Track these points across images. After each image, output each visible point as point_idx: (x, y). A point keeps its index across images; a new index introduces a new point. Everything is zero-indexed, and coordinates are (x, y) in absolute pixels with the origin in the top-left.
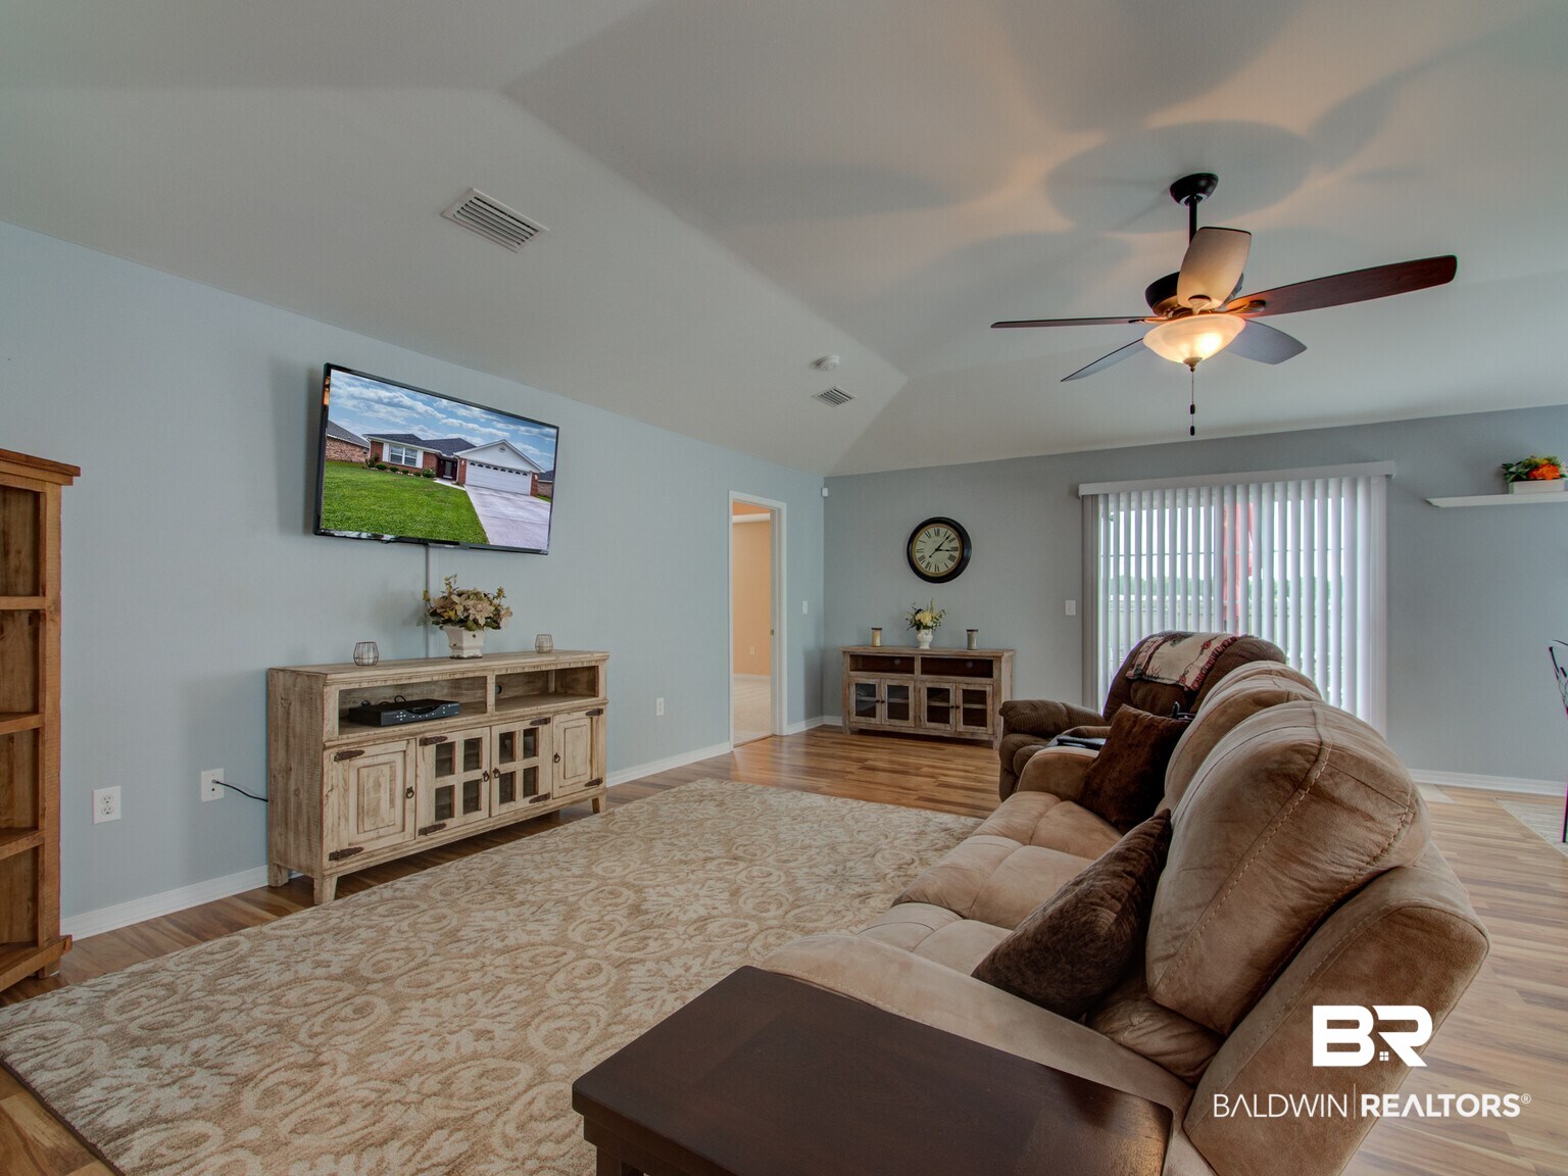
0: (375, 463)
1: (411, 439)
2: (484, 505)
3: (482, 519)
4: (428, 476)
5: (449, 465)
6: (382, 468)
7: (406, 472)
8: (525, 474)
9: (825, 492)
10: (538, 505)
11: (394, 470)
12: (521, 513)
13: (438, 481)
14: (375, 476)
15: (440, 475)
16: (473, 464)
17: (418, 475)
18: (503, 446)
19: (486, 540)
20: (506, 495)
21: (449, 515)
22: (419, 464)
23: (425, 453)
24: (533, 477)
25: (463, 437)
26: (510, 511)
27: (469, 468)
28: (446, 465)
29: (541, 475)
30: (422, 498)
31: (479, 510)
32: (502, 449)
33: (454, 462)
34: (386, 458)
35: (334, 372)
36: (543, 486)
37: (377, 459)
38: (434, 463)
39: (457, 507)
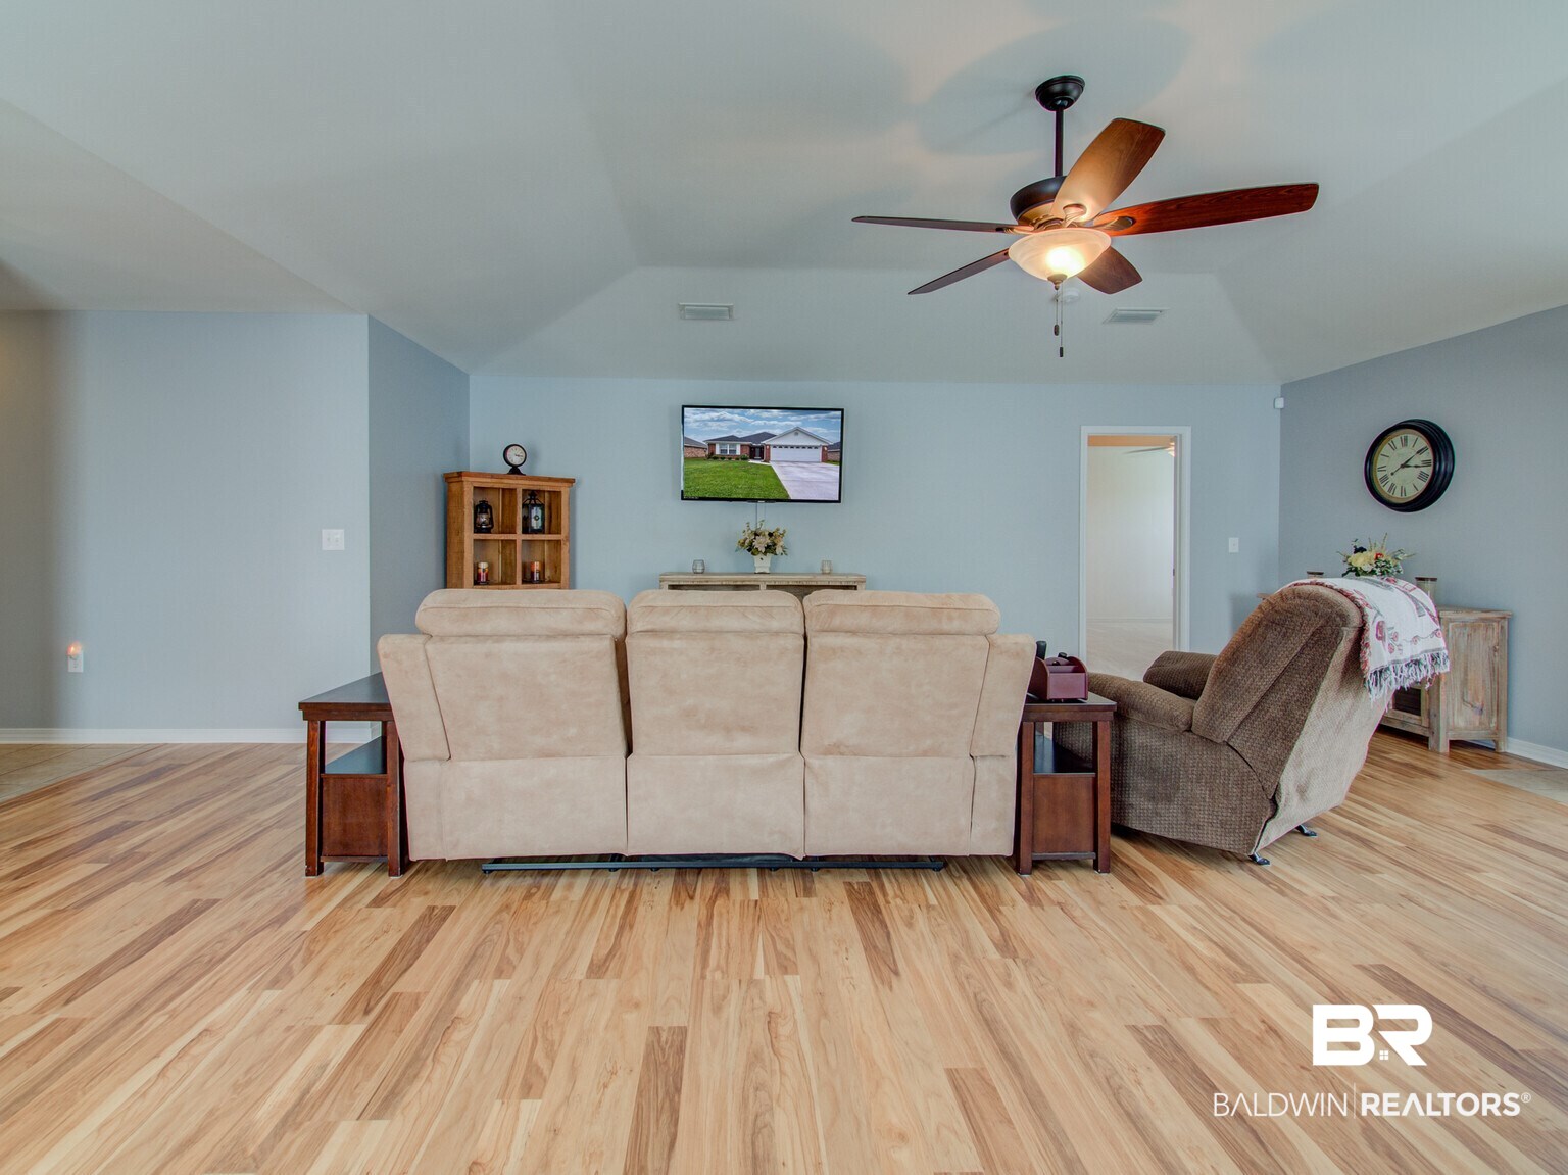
0: (712, 457)
1: (732, 438)
2: (785, 473)
3: (784, 483)
4: (745, 459)
5: (758, 451)
6: (715, 458)
7: (730, 459)
8: (816, 448)
9: (1280, 403)
10: (829, 469)
11: (723, 459)
12: (814, 475)
13: (751, 461)
14: (712, 464)
15: (752, 458)
16: (775, 447)
17: (738, 459)
18: (797, 431)
19: (788, 496)
20: (801, 465)
21: (760, 482)
22: (738, 453)
23: (742, 446)
24: (823, 450)
25: (767, 431)
26: (806, 475)
27: (772, 450)
28: (756, 450)
29: (829, 447)
30: (741, 473)
31: (781, 477)
32: (797, 434)
33: (761, 448)
34: (717, 452)
35: (685, 409)
36: (833, 454)
37: (712, 453)
38: (748, 450)
39: (765, 477)
